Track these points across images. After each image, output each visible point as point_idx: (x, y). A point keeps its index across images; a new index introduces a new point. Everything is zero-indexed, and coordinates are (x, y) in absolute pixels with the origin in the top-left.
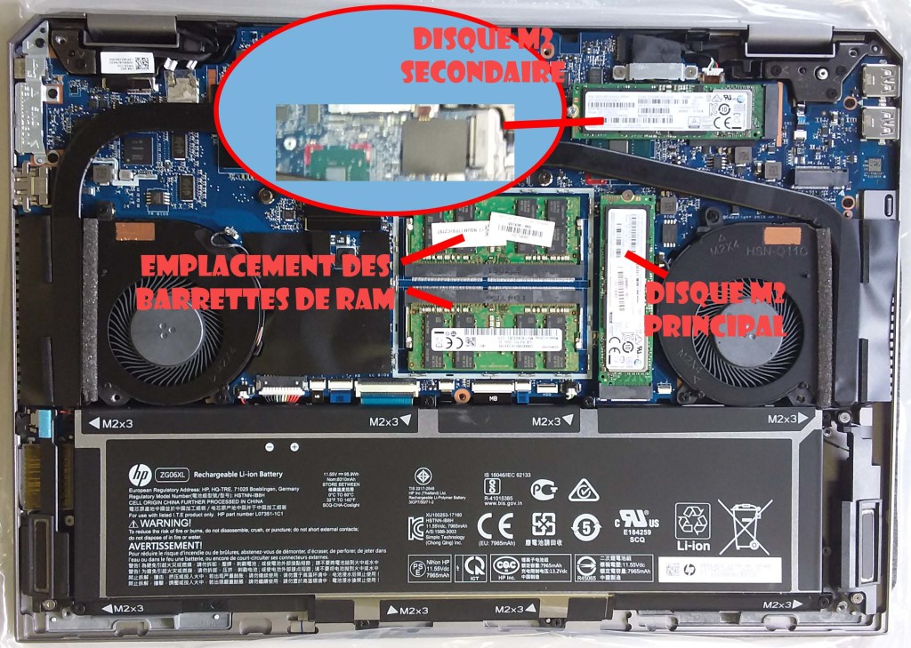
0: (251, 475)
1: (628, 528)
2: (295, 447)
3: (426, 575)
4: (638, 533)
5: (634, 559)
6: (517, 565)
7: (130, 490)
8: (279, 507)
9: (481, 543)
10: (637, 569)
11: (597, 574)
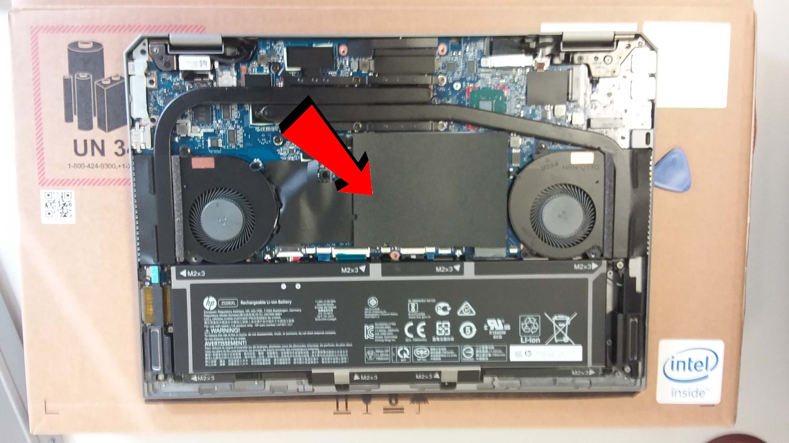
0: (274, 302)
1: (492, 331)
2: (298, 286)
3: (375, 359)
4: (498, 333)
5: (496, 348)
6: (427, 352)
7: (205, 312)
8: (290, 321)
9: (407, 340)
10: (498, 353)
11: (474, 357)
